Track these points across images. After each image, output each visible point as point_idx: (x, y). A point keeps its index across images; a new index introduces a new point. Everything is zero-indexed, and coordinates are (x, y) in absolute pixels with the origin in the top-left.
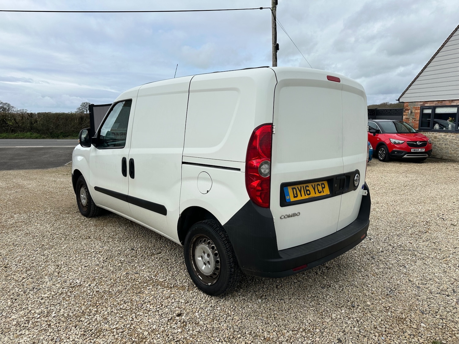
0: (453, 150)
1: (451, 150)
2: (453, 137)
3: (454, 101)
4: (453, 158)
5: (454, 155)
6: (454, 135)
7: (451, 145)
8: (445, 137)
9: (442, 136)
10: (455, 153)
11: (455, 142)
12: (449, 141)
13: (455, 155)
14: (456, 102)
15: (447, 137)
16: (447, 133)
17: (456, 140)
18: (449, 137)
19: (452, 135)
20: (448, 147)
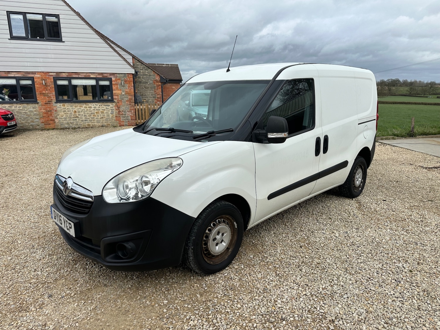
0: (23, 120)
1: (21, 120)
2: (19, 107)
3: (10, 73)
4: (25, 128)
5: (25, 124)
6: (20, 106)
7: (20, 115)
8: (10, 108)
9: (7, 108)
10: (26, 122)
11: (24, 112)
12: (16, 112)
13: (27, 124)
14: (12, 73)
15: (13, 108)
16: (12, 104)
17: (24, 110)
18: (16, 108)
19: (18, 106)
20: (17, 117)
